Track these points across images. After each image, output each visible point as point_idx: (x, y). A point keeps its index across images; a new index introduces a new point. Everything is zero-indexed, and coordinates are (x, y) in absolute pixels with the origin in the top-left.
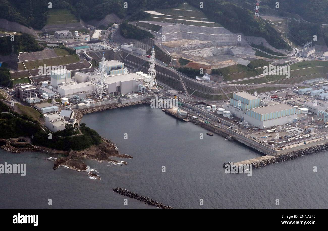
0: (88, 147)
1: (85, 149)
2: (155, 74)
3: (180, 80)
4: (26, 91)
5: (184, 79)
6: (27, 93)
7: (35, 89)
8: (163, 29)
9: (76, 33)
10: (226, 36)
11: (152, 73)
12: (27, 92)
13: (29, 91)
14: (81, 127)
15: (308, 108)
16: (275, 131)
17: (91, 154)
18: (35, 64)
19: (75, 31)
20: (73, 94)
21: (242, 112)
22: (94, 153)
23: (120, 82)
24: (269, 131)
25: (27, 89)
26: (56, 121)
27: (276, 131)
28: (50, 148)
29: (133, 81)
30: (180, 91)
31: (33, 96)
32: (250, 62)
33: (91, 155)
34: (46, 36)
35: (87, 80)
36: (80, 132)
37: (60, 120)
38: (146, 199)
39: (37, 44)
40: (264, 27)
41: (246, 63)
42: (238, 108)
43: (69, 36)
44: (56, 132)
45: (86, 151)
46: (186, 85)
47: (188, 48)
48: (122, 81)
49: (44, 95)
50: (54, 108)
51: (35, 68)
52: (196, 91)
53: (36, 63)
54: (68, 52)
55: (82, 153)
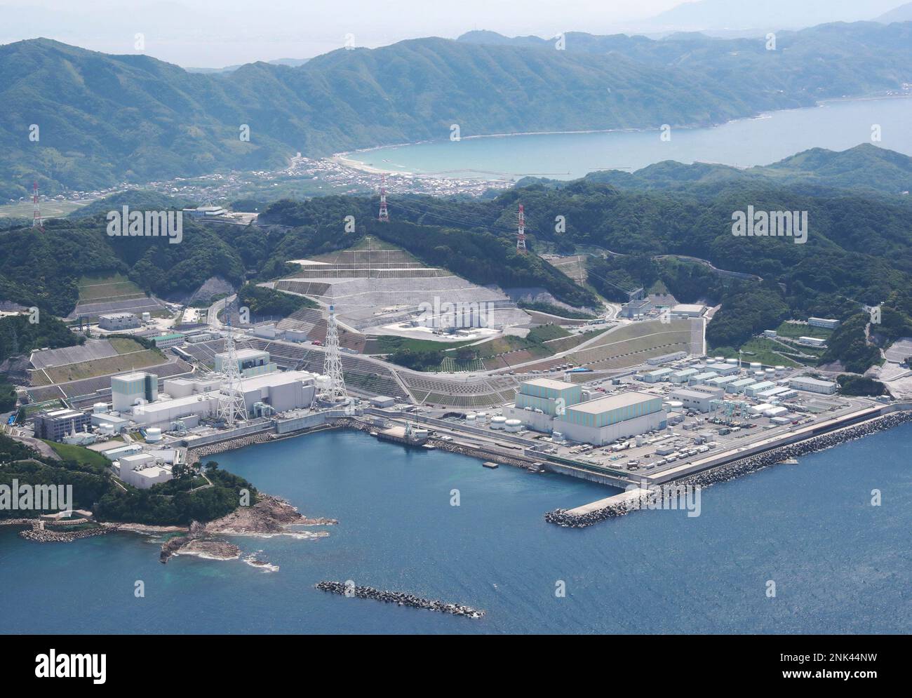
0: (231, 512)
1: (224, 516)
2: (339, 366)
3: (393, 376)
4: (62, 420)
5: (401, 374)
6: (65, 426)
7: (82, 416)
8: (333, 289)
9: (146, 316)
10: (466, 292)
11: (333, 366)
12: (65, 422)
13: (67, 420)
14: (208, 471)
15: (680, 401)
16: (629, 446)
17: (242, 524)
18: (70, 371)
19: (144, 314)
20: (169, 420)
21: (548, 417)
22: (247, 523)
23: (269, 387)
24: (618, 446)
25: (64, 417)
26: (146, 467)
27: (631, 446)
28: (141, 524)
29: (294, 383)
30: (398, 397)
31: (79, 430)
32: (529, 331)
33: (241, 528)
34: (81, 326)
35: (194, 391)
36: (208, 480)
37: (154, 463)
38: (398, 597)
39: (69, 332)
40: (541, 267)
41: (523, 333)
42: (537, 410)
43: (133, 322)
44: (152, 488)
45: (227, 519)
46: (407, 385)
47: (393, 319)
48: (272, 386)
49: (104, 427)
50: (132, 450)
51: (71, 379)
52: (431, 394)
53: (72, 369)
54: (140, 344)
55: (219, 525)
